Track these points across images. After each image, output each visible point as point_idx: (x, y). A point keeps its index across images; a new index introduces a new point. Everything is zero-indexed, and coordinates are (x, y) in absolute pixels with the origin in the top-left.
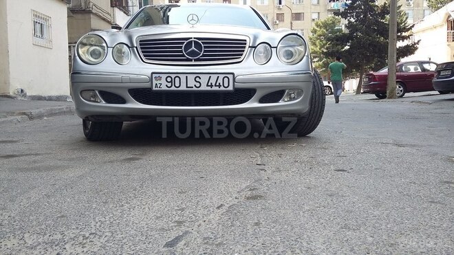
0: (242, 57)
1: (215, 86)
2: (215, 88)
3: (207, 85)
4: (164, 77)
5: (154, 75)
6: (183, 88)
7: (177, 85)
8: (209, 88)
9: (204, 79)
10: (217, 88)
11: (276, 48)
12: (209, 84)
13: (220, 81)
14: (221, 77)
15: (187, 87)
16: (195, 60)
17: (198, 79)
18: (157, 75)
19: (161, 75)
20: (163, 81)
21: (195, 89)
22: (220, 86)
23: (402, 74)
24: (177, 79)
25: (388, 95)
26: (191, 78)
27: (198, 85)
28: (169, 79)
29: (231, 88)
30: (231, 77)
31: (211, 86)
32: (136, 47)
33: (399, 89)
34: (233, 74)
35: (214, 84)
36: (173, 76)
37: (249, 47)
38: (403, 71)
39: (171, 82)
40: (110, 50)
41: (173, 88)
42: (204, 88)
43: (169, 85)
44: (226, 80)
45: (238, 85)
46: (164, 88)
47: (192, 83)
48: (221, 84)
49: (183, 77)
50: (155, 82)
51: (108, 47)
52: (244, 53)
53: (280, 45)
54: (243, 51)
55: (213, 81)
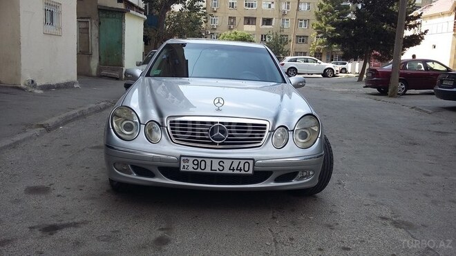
0: (262, 142)
1: (237, 170)
2: (236, 172)
3: (230, 169)
4: (191, 160)
5: (182, 158)
6: (208, 170)
7: (203, 168)
8: (231, 172)
9: (227, 164)
10: (238, 172)
11: (293, 131)
12: (232, 168)
13: (241, 166)
14: (243, 162)
15: (211, 170)
16: (220, 144)
17: (221, 164)
18: (186, 158)
19: (188, 158)
20: (190, 164)
21: (218, 171)
22: (241, 170)
23: (405, 71)
24: (203, 163)
25: (389, 93)
26: (216, 162)
27: (221, 168)
28: (196, 162)
29: (250, 172)
30: (251, 162)
31: (233, 170)
32: (167, 127)
33: (401, 86)
34: (253, 159)
35: (235, 168)
36: (199, 160)
37: (269, 131)
38: (406, 69)
39: (198, 164)
40: (143, 127)
41: (199, 170)
42: (226, 171)
43: (196, 167)
44: (247, 164)
45: (257, 168)
46: (191, 169)
47: (216, 166)
48: (242, 168)
49: (208, 161)
50: (182, 164)
51: (140, 124)
52: (264, 138)
53: (296, 128)
54: (263, 136)
55: (235, 166)
